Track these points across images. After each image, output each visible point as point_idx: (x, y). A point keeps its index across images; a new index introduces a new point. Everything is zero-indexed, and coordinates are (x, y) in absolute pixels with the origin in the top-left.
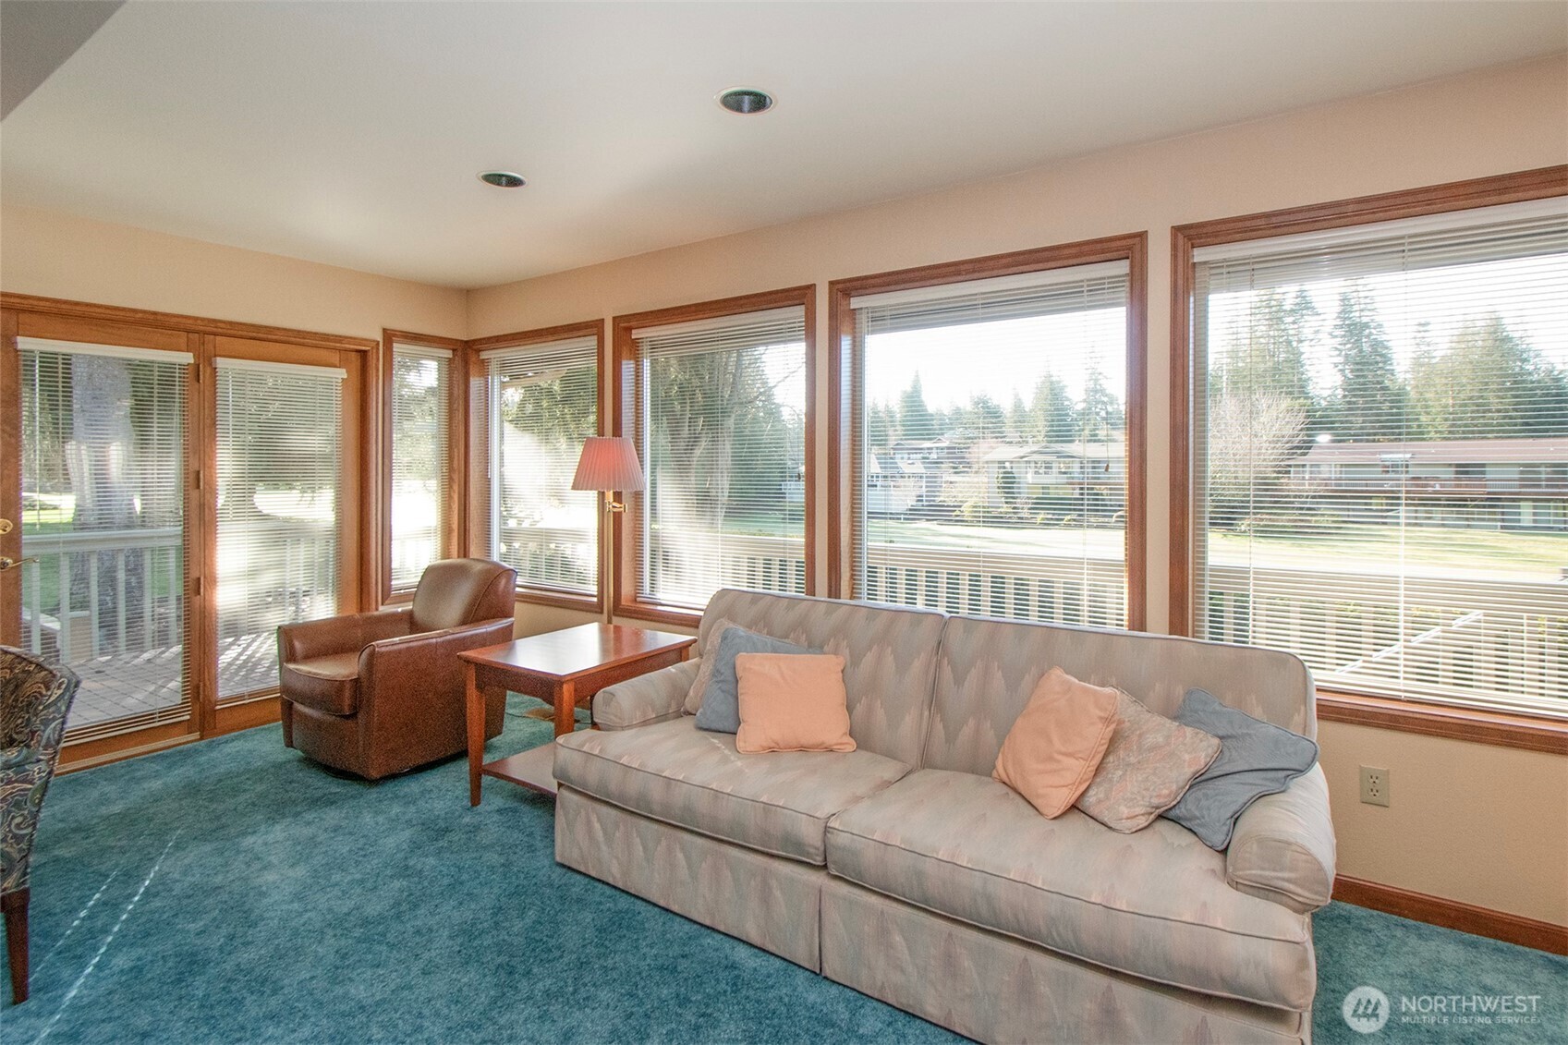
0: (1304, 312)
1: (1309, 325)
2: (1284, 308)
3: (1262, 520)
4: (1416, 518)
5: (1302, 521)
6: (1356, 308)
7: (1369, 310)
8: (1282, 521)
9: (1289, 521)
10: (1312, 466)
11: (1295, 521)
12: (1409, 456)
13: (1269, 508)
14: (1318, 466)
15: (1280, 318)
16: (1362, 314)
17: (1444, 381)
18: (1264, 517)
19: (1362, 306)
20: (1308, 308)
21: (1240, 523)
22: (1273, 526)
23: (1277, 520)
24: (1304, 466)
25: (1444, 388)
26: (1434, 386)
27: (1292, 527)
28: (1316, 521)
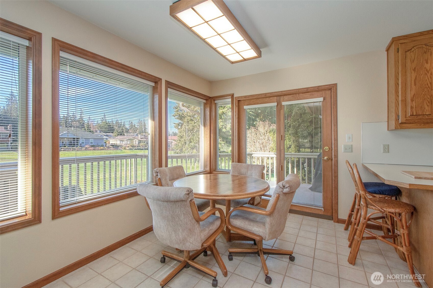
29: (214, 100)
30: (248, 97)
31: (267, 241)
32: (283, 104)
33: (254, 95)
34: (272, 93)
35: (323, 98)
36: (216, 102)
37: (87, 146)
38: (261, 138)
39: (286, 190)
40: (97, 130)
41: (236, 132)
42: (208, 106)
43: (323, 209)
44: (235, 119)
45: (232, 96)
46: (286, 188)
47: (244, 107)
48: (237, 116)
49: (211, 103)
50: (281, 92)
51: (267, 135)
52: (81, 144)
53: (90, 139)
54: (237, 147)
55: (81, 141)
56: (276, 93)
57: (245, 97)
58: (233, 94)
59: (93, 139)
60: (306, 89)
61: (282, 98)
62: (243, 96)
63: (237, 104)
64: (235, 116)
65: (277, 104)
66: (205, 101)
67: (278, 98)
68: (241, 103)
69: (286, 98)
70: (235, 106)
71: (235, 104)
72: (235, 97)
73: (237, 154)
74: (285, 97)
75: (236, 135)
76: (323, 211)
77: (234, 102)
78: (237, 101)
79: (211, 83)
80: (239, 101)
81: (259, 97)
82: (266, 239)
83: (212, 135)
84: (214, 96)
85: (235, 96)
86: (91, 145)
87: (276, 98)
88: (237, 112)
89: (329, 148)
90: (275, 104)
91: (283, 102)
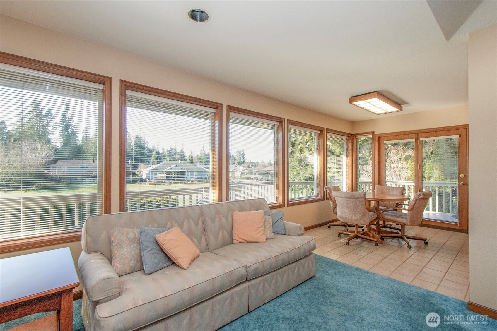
0: (50, 117)
1: (51, 122)
2: (43, 114)
3: (41, 185)
4: (90, 181)
5: (56, 184)
6: (67, 119)
7: (71, 121)
8: (49, 185)
9: (52, 185)
10: (58, 167)
11: (54, 184)
12: (88, 164)
13: (43, 180)
14: (61, 167)
15: (41, 117)
16: (69, 121)
17: (92, 144)
18: (42, 184)
19: (69, 119)
20: (51, 116)
21: (32, 187)
22: (46, 187)
23: (47, 185)
24: (55, 167)
25: (92, 146)
26: (89, 145)
27: (53, 187)
28: (61, 184)
29: (355, 137)
30: (387, 134)
31: (409, 226)
32: (421, 140)
33: (393, 133)
34: (411, 131)
35: (458, 135)
36: (357, 138)
37: (192, 179)
38: (392, 165)
39: (421, 197)
40: (197, 162)
41: (376, 162)
42: (351, 141)
43: (458, 224)
44: (376, 152)
45: (373, 133)
46: (421, 195)
47: (384, 142)
48: (377, 150)
49: (353, 139)
50: (419, 130)
51: (401, 162)
52: (186, 177)
53: (195, 172)
54: (377, 174)
55: (187, 174)
56: (414, 131)
57: (386, 134)
58: (374, 132)
59: (197, 172)
60: (443, 128)
61: (420, 135)
62: (384, 134)
63: (377, 140)
64: (376, 149)
65: (416, 140)
66: (347, 138)
67: (416, 135)
68: (381, 139)
69: (424, 135)
70: (376, 141)
71: (376, 140)
72: (376, 135)
73: (377, 180)
74: (422, 134)
75: (376, 164)
76: (459, 226)
77: (374, 138)
78: (378, 138)
79: (353, 123)
80: (379, 137)
81: (398, 134)
82: (408, 225)
83: (353, 164)
84: (355, 133)
85: (375, 133)
86: (196, 178)
87: (414, 135)
88: (377, 146)
89: (465, 175)
90: (414, 140)
91: (421, 138)
